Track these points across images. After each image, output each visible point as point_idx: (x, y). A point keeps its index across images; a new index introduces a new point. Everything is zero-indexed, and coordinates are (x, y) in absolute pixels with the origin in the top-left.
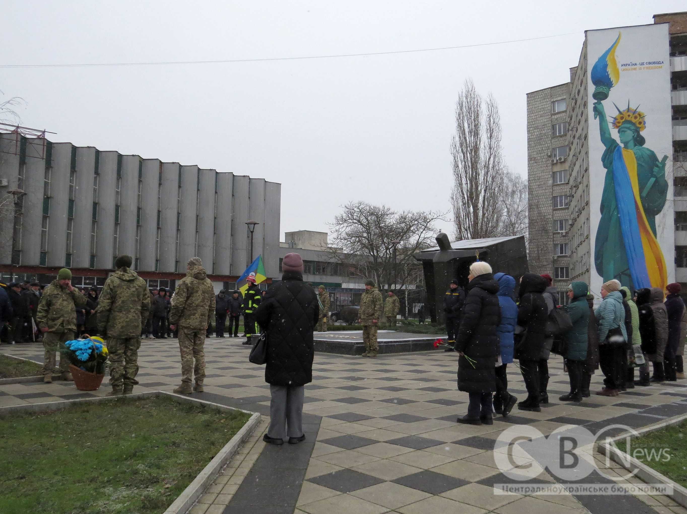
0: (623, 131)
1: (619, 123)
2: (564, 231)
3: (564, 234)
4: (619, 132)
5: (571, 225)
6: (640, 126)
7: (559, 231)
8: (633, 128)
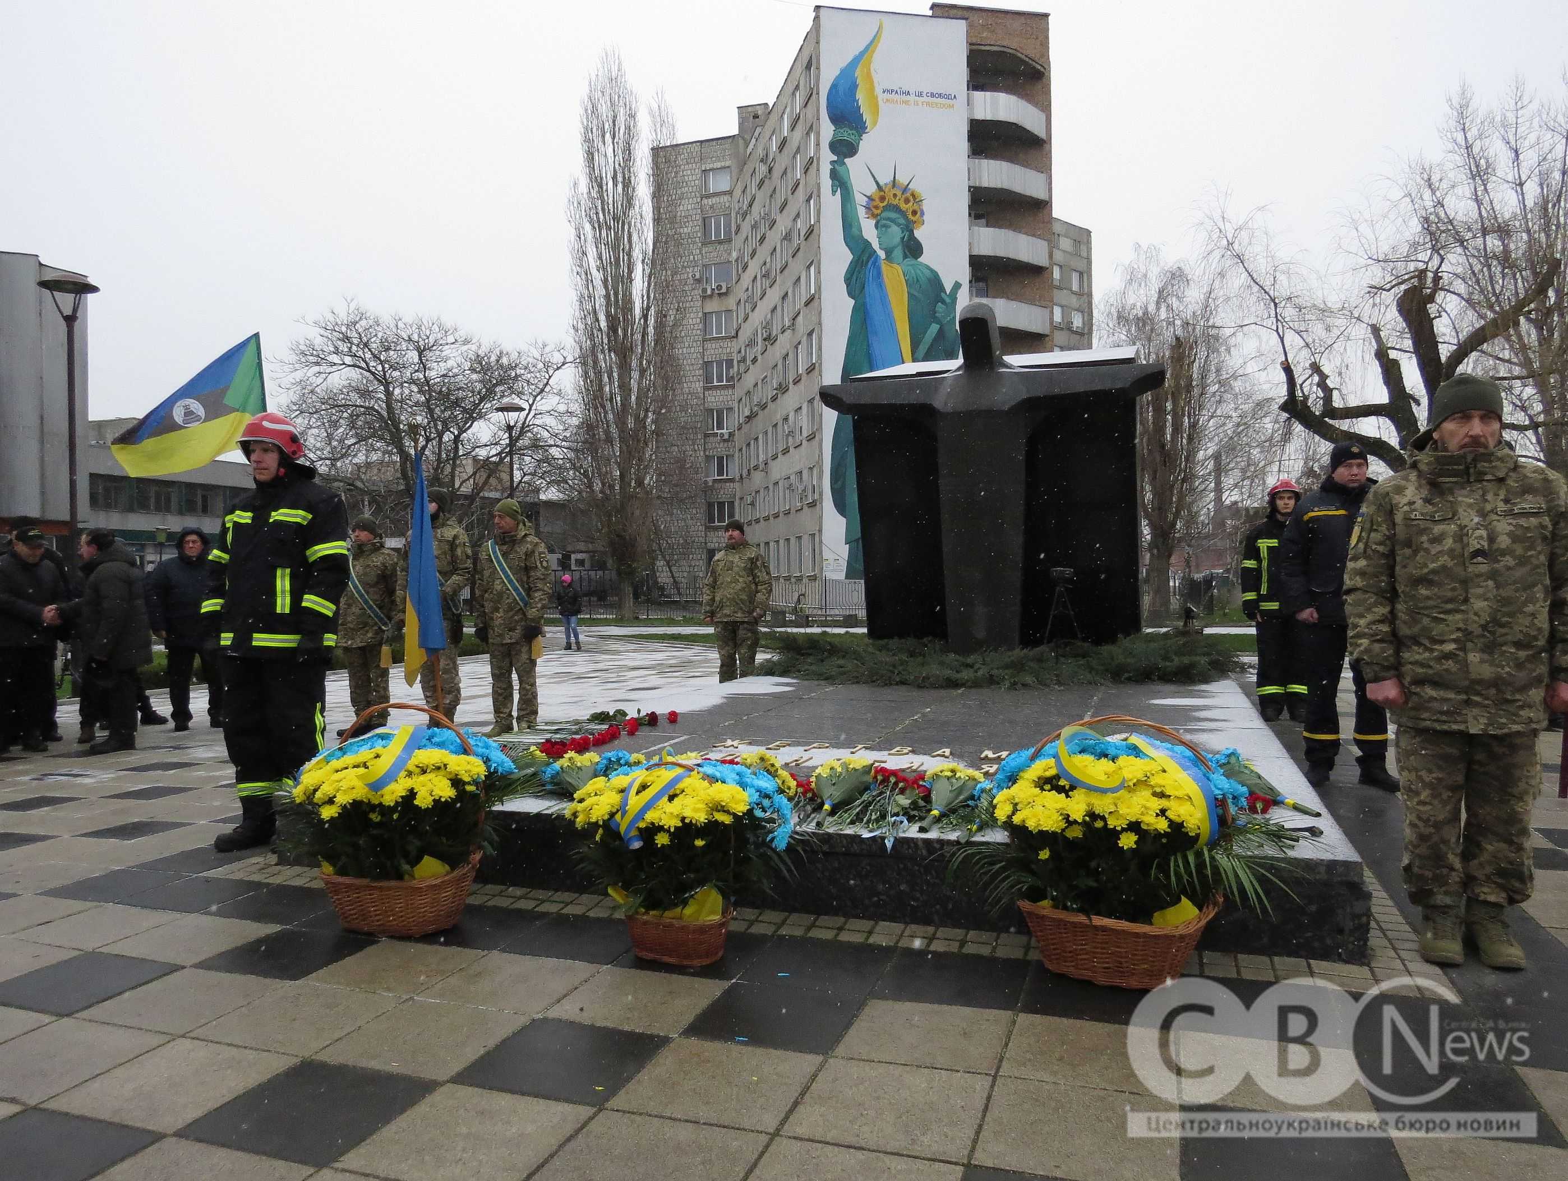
0: (884, 226)
1: (877, 207)
2: (724, 431)
3: (726, 437)
4: (876, 226)
5: (747, 417)
6: (914, 219)
7: (716, 431)
8: (902, 221)
